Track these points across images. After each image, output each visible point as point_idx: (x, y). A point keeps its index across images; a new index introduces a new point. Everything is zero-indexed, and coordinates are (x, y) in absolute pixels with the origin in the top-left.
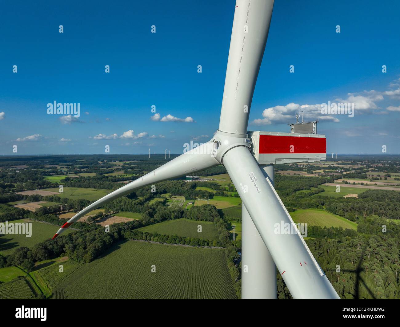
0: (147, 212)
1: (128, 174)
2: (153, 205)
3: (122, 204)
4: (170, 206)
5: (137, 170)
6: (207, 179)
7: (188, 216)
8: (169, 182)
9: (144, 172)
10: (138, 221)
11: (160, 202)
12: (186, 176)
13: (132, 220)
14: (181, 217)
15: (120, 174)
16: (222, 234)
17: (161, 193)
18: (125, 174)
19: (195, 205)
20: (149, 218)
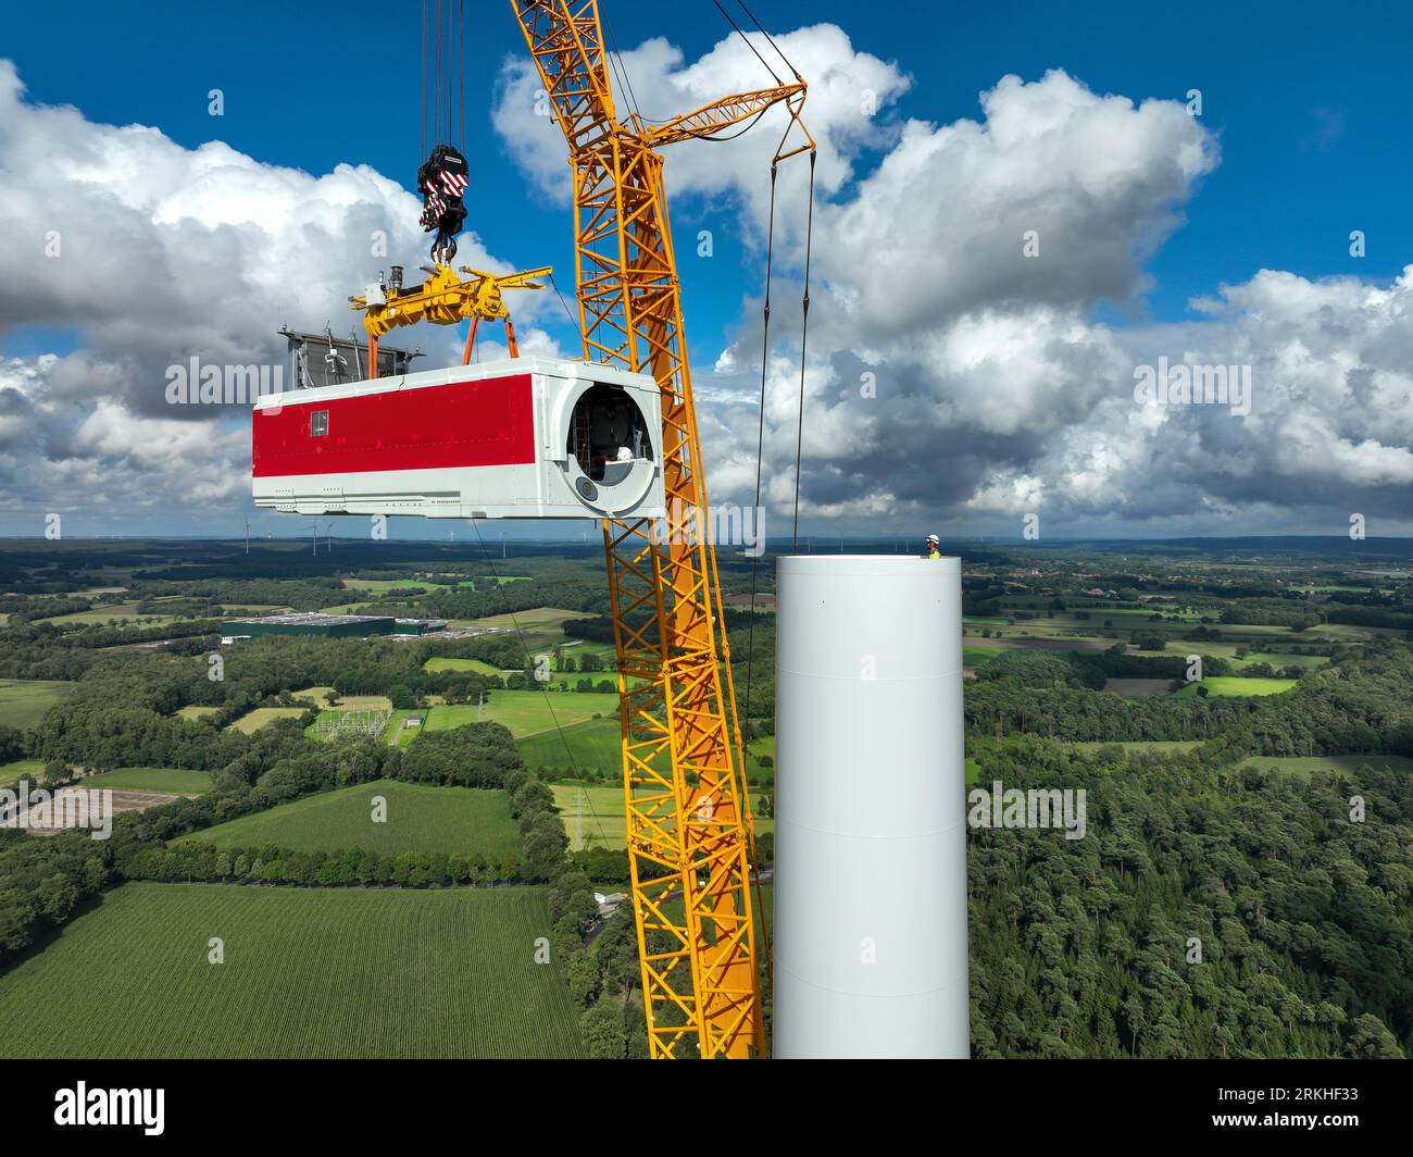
0: (235, 763)
1: (154, 617)
2: (258, 735)
3: (127, 735)
4: (331, 737)
5: (195, 599)
6: (476, 631)
7: (403, 772)
8: (328, 643)
9: (223, 606)
10: (199, 802)
11: (290, 722)
12: (397, 620)
13: (172, 798)
14: (378, 776)
15: (118, 618)
16: (536, 832)
17: (295, 688)
18: (143, 617)
19: (429, 728)
20: (244, 786)
